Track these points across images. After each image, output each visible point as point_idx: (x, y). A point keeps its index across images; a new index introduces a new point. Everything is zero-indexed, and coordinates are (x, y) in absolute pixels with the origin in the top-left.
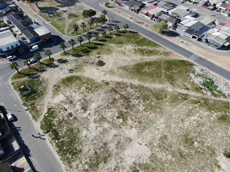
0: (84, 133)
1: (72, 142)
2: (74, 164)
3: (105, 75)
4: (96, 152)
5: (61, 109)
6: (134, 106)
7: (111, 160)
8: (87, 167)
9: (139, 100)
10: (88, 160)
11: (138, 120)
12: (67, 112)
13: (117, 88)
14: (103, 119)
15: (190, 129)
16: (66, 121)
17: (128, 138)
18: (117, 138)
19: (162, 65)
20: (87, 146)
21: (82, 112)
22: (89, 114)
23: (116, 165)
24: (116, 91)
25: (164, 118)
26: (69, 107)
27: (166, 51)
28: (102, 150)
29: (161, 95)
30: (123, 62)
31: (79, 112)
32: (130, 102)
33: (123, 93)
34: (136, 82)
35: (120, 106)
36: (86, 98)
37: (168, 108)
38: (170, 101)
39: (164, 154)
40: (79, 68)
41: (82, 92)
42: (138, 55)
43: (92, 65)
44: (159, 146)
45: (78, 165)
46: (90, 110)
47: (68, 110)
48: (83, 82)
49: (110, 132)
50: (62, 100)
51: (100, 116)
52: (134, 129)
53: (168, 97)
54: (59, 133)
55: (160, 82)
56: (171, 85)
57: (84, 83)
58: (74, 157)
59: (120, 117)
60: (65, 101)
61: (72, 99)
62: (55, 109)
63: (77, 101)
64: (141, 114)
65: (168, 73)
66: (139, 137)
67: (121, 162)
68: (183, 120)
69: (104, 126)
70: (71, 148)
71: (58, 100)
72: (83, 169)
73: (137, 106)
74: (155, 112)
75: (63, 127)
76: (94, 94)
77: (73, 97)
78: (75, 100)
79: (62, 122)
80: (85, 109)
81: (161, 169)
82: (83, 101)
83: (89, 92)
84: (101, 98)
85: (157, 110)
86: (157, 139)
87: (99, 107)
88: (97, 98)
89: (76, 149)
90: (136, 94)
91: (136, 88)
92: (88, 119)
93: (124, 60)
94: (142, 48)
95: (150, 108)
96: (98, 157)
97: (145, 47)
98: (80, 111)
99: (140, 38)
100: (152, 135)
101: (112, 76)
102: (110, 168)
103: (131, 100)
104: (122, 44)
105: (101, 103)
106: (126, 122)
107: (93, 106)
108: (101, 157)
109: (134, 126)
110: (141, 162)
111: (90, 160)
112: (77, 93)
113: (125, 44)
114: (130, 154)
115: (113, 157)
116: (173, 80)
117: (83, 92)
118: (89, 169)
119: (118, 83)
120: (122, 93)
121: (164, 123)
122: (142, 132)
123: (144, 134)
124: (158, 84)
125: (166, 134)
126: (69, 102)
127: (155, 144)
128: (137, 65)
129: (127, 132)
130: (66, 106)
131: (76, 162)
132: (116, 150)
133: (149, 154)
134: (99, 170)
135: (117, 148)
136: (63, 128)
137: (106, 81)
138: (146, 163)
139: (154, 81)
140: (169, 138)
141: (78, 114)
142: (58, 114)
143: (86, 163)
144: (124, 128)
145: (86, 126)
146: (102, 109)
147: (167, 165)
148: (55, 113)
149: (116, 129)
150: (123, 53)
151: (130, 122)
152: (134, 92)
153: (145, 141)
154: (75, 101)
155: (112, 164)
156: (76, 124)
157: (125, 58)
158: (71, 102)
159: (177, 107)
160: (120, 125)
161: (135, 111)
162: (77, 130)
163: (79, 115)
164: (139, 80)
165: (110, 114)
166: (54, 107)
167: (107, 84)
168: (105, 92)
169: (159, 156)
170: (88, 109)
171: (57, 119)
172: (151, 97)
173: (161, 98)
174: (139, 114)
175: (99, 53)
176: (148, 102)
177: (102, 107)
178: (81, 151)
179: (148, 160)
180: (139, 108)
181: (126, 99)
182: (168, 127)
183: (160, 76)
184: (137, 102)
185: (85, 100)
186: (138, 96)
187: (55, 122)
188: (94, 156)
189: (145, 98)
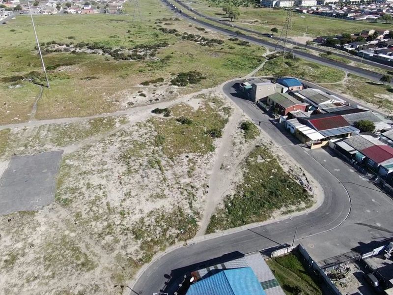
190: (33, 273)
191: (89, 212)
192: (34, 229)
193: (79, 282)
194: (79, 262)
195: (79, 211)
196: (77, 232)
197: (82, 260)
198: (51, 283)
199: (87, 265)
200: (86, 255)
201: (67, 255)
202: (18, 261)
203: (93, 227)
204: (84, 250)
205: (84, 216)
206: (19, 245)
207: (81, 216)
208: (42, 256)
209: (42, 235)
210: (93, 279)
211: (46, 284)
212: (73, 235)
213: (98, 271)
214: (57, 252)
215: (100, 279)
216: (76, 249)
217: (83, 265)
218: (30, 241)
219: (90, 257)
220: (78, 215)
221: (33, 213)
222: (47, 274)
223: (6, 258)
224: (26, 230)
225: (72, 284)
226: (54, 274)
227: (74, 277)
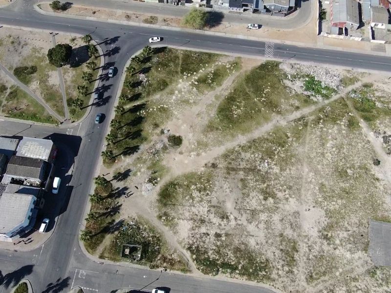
0: (252, 242)
1: (251, 260)
2: (274, 275)
3: (198, 155)
4: (281, 250)
5: (201, 237)
6: (267, 173)
7: (299, 245)
8: (286, 268)
9: (266, 161)
10: (282, 262)
11: (285, 187)
12: (210, 235)
13: (230, 163)
14: (254, 213)
15: (336, 160)
16: (222, 246)
17: (294, 213)
18: (285, 221)
19: (247, 90)
20: (268, 251)
21: (225, 222)
22: (236, 219)
23: (307, 245)
24: (233, 169)
25: (305, 165)
26: (207, 228)
27: (231, 59)
28: (284, 243)
29: (281, 138)
30: (200, 118)
31: (223, 225)
32: (259, 170)
33: (243, 165)
34: (242, 139)
35: (255, 184)
36: (213, 204)
37: (300, 150)
38: (295, 139)
39: (334, 203)
40: (156, 169)
41: (200, 199)
42: (206, 92)
43: (168, 151)
44: (325, 199)
45: (278, 273)
46: (231, 213)
47: (209, 233)
48: (185, 185)
49: (273, 220)
50: (189, 227)
51: (248, 211)
52: (290, 199)
53: (289, 135)
54: (231, 262)
55: (267, 119)
56: (279, 116)
57: (188, 186)
58: (267, 270)
59: (267, 198)
60: (194, 226)
61: (199, 217)
62: (196, 243)
63: (207, 215)
64: (282, 177)
65: (263, 99)
66: (302, 204)
67: (309, 240)
68: (323, 154)
69: (262, 218)
70: (256, 265)
71: (186, 230)
72: (285, 273)
73: (271, 170)
74: (293, 164)
75: (226, 254)
76: (216, 192)
77: (197, 213)
78: (203, 216)
79: (220, 251)
80: (224, 217)
81: (342, 218)
82: (213, 210)
83: (208, 194)
84: (228, 190)
85: (293, 161)
86: (318, 193)
87: (237, 203)
88: (224, 194)
89: (261, 263)
90: (257, 156)
91: (250, 147)
92: (239, 225)
93: (198, 114)
94: (199, 75)
95: (284, 163)
96: (287, 253)
97: (201, 71)
98: (222, 223)
99: (181, 56)
100: (310, 193)
101: (208, 151)
102: (305, 252)
103: (258, 168)
104: (167, 84)
105: (233, 196)
106: (278, 198)
107: (229, 206)
108: (290, 250)
109: (287, 196)
110: (323, 225)
111: (284, 261)
112: (195, 205)
113: (171, 82)
114: (308, 226)
115: (299, 241)
116: (276, 107)
117: (202, 199)
118: (290, 268)
119: (226, 156)
120: (242, 167)
121: (310, 171)
122: (300, 196)
123: (303, 197)
124: (266, 124)
125: (320, 182)
126: (199, 223)
127: (320, 200)
128: (220, 112)
129: (287, 207)
130: (203, 230)
131: (274, 273)
132: (295, 233)
133: (323, 213)
134: (299, 262)
135: (294, 230)
136: (228, 255)
137: (209, 162)
138: (328, 223)
139: (258, 124)
140: (326, 183)
141: (225, 229)
142: (205, 246)
143: (283, 266)
144: (280, 205)
145: (246, 234)
146: (241, 202)
147: (343, 211)
148: (202, 247)
149: (276, 213)
150: (184, 102)
151: (280, 195)
152: (252, 156)
153: (310, 204)
154: (205, 217)
155: (303, 248)
156: (235, 240)
157: (196, 109)
158: (203, 221)
159: (307, 142)
160: (275, 205)
161: (273, 179)
162: (243, 246)
163: (227, 228)
164: (243, 134)
165: (254, 201)
166: (191, 242)
167: (214, 166)
168: (223, 179)
169: (332, 208)
170: (228, 214)
171: (211, 252)
172: (274, 148)
173: (284, 142)
174: (281, 179)
175: (156, 126)
176: (276, 157)
177: (240, 200)
178: (267, 260)
179: (327, 219)
180: (274, 171)
181: (253, 170)
182: (316, 172)
183: (260, 111)
184: (266, 165)
185: (214, 207)
186: (260, 156)
187: (212, 255)
188: (283, 255)
189: (270, 154)
190: (313, 249)
191: (357, 287)
192: (350, 251)
193: (300, 272)
194: (313, 274)
195: (360, 281)
196: (339, 276)
197: (315, 276)
198: (305, 258)
199: (310, 278)
200: (318, 279)
201: (322, 268)
202: (325, 241)
203: (341, 288)
204: (323, 278)
205: (353, 284)
206: (338, 242)
207: (354, 281)
208: (325, 254)
209: (343, 255)
210: (300, 281)
211: (304, 255)
212: (338, 274)
213: (305, 284)
214: (325, 262)
215: (299, 284)
216: (324, 274)
217: (311, 277)
218: (339, 247)
219: (316, 282)
220: (355, 280)
221: (365, 249)
222: (311, 256)
223: (330, 235)
224: (349, 246)
225: (300, 269)
226: (310, 259)
227: (305, 270)
